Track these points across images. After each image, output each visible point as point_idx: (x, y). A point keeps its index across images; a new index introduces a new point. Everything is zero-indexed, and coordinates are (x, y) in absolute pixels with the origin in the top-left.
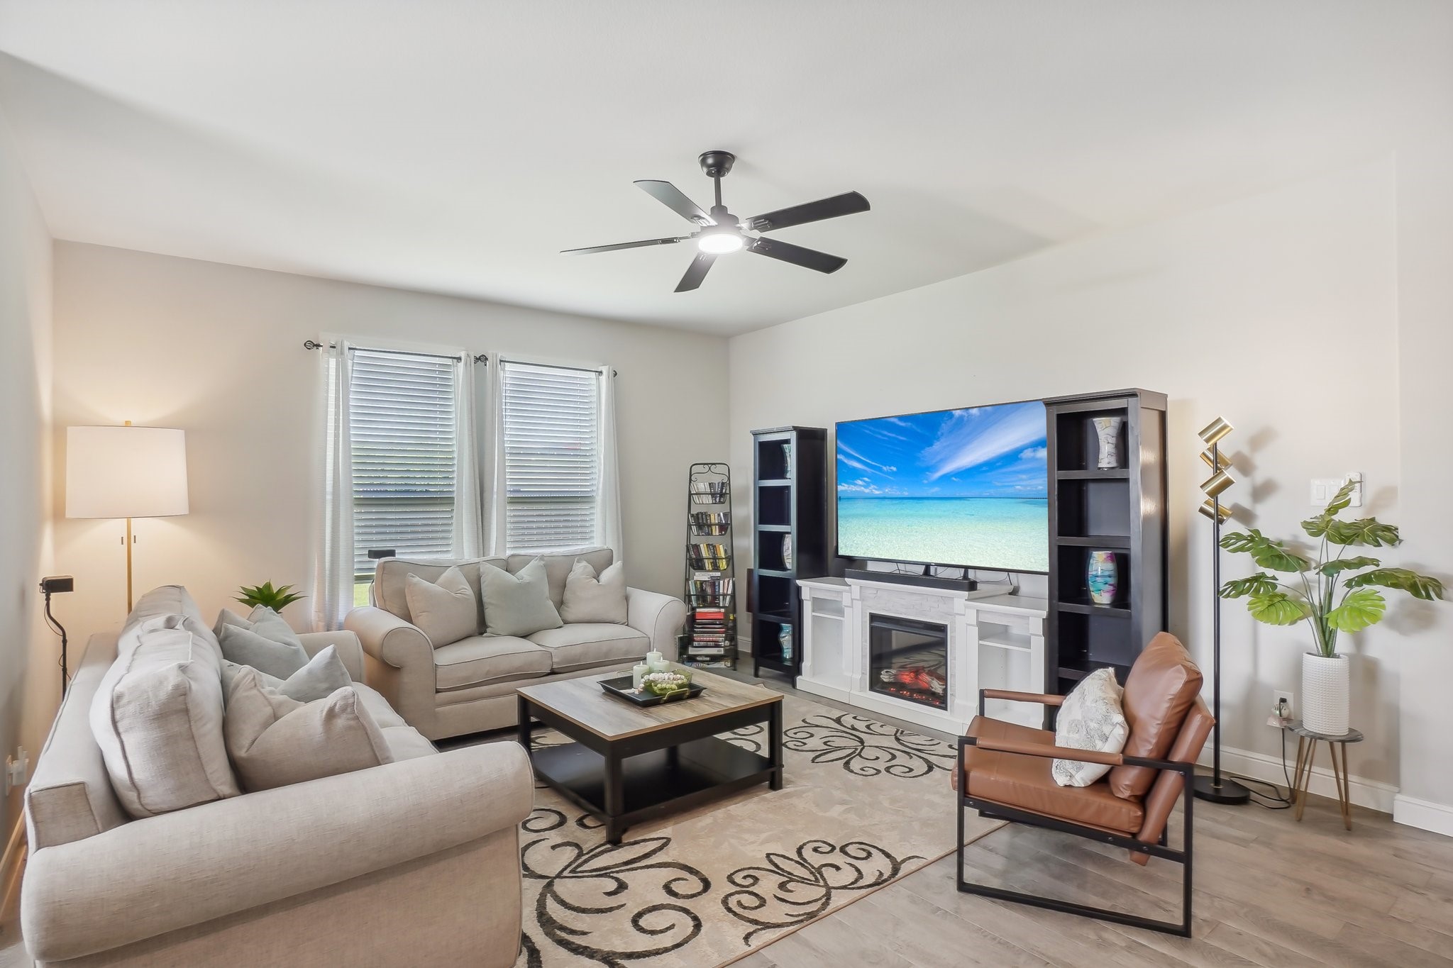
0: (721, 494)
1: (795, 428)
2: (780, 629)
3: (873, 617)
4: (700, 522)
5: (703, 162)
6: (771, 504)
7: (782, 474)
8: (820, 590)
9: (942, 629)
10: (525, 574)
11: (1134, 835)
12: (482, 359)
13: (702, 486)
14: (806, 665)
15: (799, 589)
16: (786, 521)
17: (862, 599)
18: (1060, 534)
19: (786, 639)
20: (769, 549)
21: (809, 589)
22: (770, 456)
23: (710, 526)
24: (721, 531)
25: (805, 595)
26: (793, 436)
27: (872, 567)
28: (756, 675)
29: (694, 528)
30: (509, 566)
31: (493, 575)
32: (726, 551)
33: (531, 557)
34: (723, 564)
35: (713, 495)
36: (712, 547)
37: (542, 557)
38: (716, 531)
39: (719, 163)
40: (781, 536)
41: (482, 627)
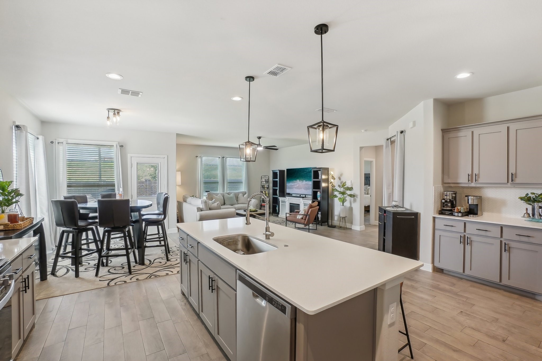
0: (267, 181)
1: (279, 170)
2: (276, 207)
3: (290, 203)
4: (263, 187)
5: (257, 138)
6: (275, 184)
7: (277, 178)
8: (283, 199)
9: (299, 205)
10: (231, 195)
11: (304, 223)
12: (223, 157)
13: (264, 180)
14: (280, 213)
15: (279, 199)
16: (277, 187)
17: (288, 200)
18: (313, 189)
19: (277, 208)
20: (275, 192)
21: (281, 199)
22: (275, 174)
23: (265, 188)
24: (267, 189)
25: (280, 200)
26: (278, 171)
27: (293, 195)
28: (272, 215)
29: (262, 188)
30: (228, 194)
31: (226, 195)
32: (268, 193)
33: (232, 192)
34: (267, 195)
35: (266, 182)
36: (265, 192)
37: (234, 193)
38: (266, 189)
39: (259, 138)
40: (277, 189)
41: (224, 204)
